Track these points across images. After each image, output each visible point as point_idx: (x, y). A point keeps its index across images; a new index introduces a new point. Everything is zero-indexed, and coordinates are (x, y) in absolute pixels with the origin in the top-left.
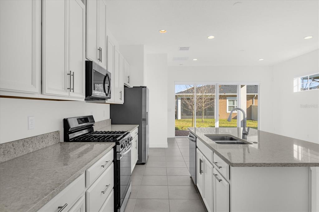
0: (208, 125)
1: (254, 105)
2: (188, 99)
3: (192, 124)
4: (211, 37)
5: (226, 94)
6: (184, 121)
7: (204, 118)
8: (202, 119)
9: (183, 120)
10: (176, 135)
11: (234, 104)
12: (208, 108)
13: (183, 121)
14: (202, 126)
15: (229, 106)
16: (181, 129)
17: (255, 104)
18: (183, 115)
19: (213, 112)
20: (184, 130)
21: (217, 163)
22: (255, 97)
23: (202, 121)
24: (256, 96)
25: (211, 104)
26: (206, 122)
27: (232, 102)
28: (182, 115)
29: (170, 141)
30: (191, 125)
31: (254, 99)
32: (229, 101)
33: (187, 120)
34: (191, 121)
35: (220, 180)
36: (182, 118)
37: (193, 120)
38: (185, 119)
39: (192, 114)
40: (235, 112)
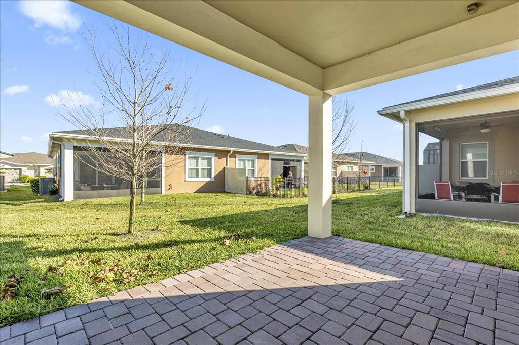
1: (228, 167)
5: (185, 145)
11: (197, 165)
13: (82, 206)
15: (189, 169)
17: (230, 166)
19: (159, 179)
22: (230, 154)
24: (232, 152)
27: (194, 161)
31: (228, 157)
32: (189, 158)
38: (88, 198)
39: (105, 185)
40: (200, 179)
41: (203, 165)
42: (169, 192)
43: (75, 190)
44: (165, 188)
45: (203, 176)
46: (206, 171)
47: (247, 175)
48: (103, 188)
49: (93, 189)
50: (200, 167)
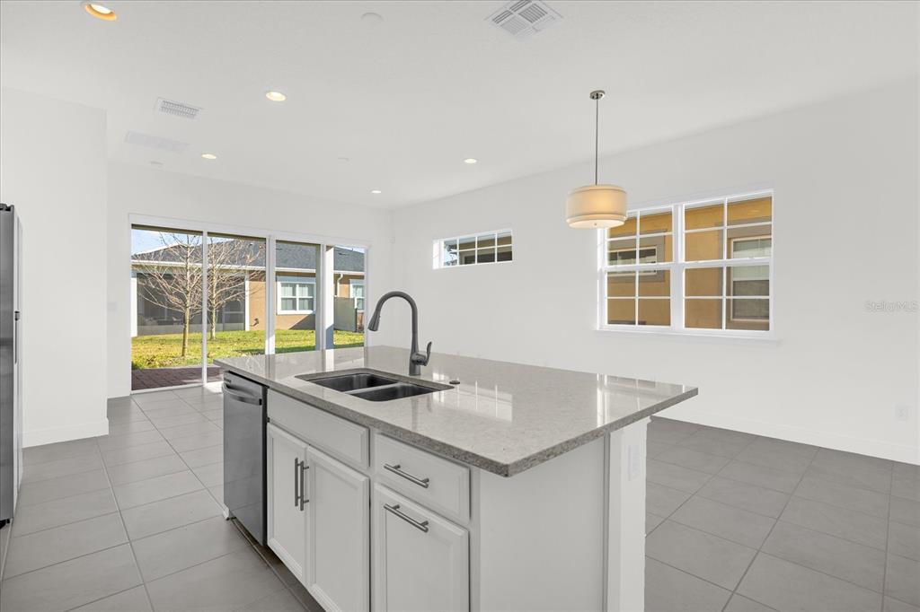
0: (231, 348)
2: (168, 277)
3: (184, 348)
4: (276, 96)
6: (151, 340)
7: (216, 331)
8: (211, 332)
9: (146, 337)
10: (134, 388)
11: (294, 293)
12: (229, 303)
13: (146, 341)
14: (214, 351)
15: (283, 299)
16: (146, 367)
17: (340, 294)
18: (144, 324)
19: (242, 312)
20: (158, 367)
21: (399, 467)
22: (341, 279)
23: (212, 337)
24: (343, 276)
25: (235, 292)
26: (223, 341)
27: (290, 289)
28: (141, 323)
29: (116, 408)
30: (177, 350)
31: (338, 284)
32: (283, 285)
33: (161, 337)
34: (178, 340)
35: (424, 526)
36: (141, 333)
37: (184, 337)
38: (153, 334)
39: (175, 320)
40: (298, 312)
41: (302, 293)
42: (255, 329)
43: (138, 325)
44: (250, 322)
45: (302, 308)
46: (306, 301)
47: (356, 307)
48: (172, 323)
49: (160, 323)
50: (298, 296)
